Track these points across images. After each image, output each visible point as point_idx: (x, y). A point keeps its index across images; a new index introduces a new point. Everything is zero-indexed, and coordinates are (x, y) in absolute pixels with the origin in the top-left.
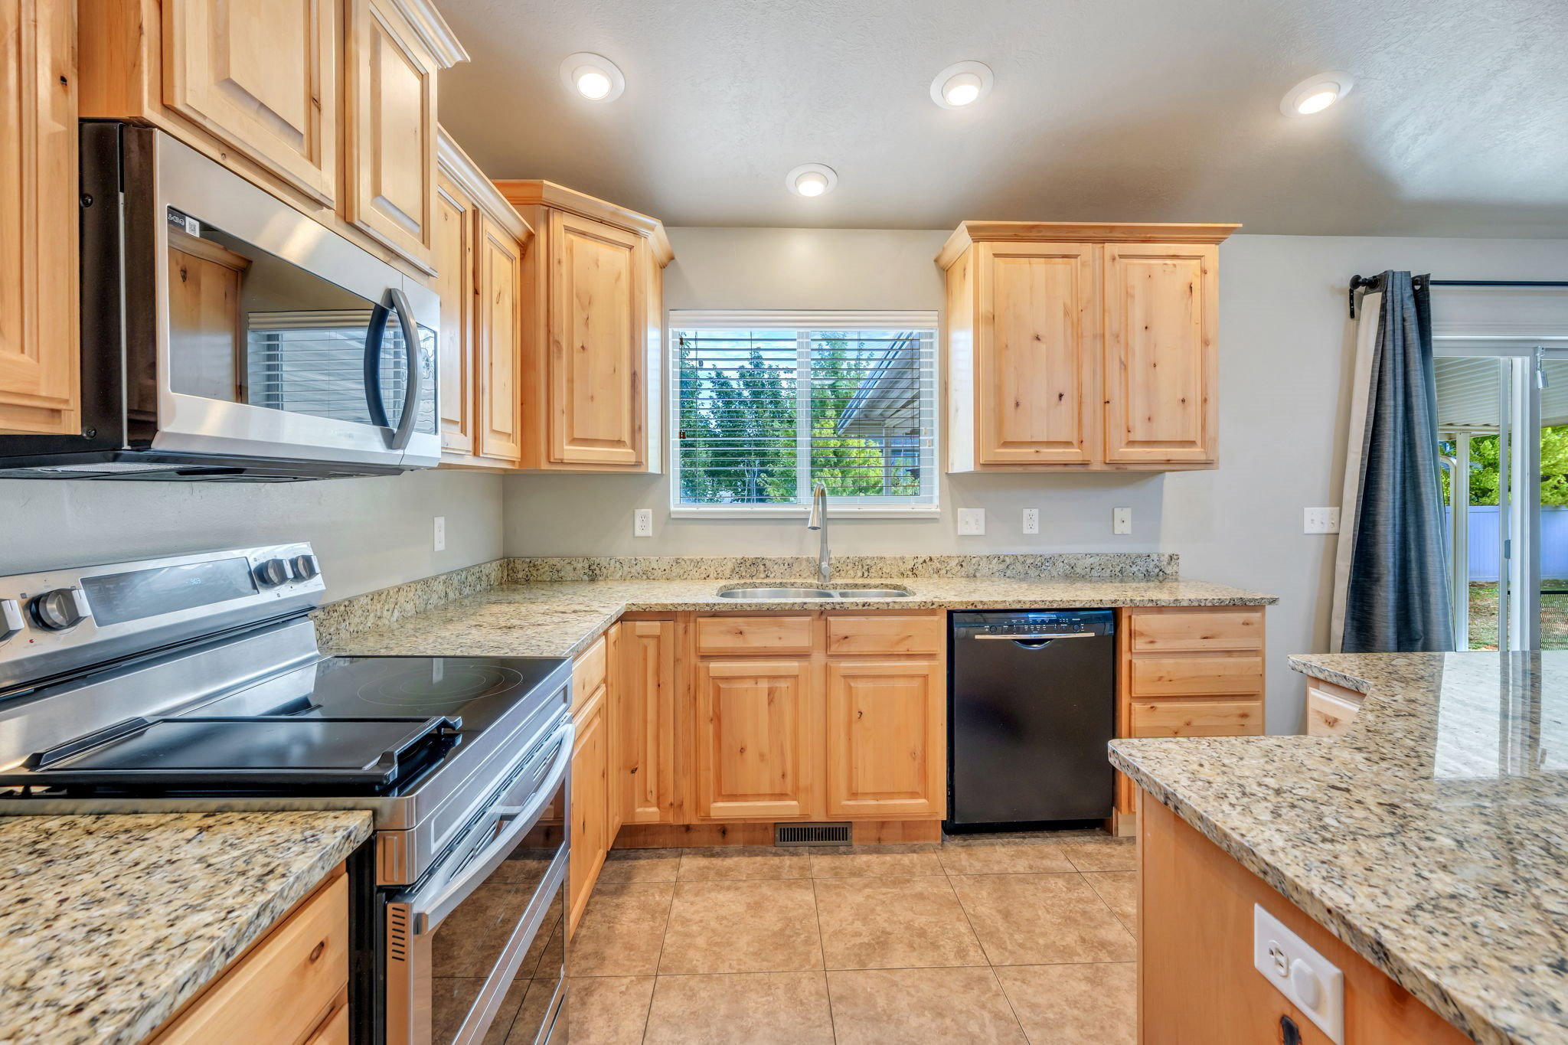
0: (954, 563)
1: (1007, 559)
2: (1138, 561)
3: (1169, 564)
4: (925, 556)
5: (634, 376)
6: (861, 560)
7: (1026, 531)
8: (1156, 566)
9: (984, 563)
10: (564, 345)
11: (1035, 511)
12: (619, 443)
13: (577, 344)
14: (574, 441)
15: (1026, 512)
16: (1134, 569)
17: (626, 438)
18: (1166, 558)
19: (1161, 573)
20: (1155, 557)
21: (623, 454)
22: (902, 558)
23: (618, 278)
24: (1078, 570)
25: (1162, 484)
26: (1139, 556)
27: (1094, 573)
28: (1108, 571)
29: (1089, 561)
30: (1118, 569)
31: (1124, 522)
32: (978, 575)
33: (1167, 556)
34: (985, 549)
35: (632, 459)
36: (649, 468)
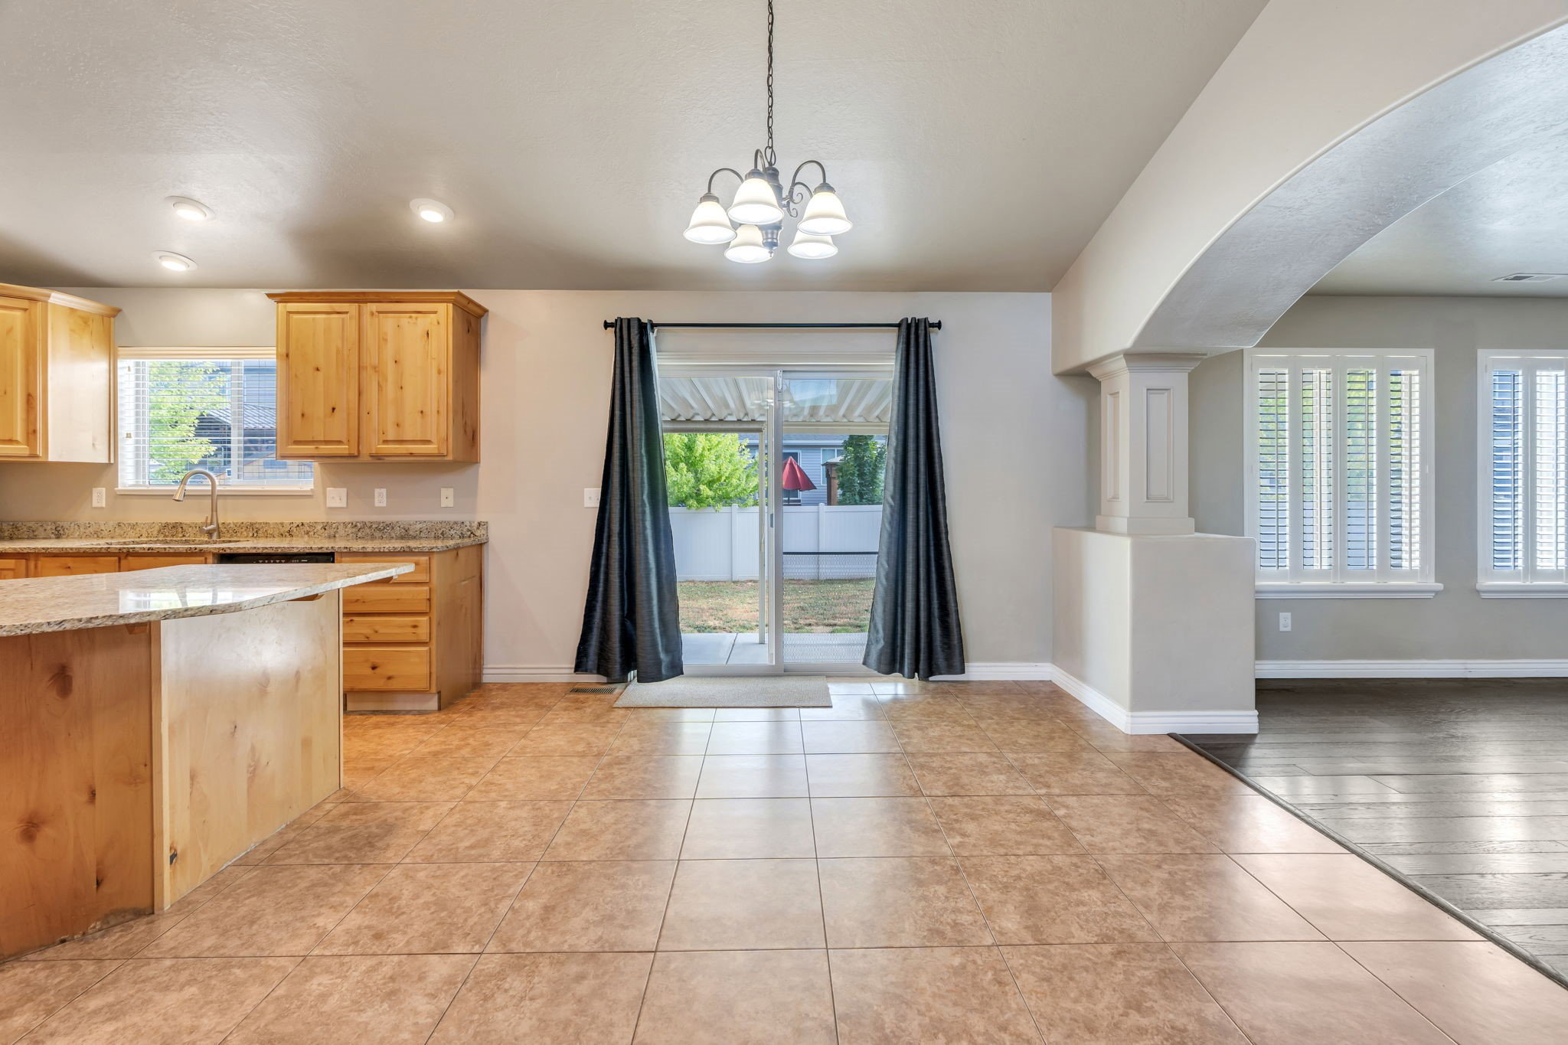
0: (319, 527)
1: (358, 524)
2: (455, 526)
3: (478, 528)
4: (298, 522)
5: (28, 395)
7: (377, 504)
8: (469, 530)
9: (341, 527)
11: (384, 491)
12: (10, 441)
15: (377, 491)
16: (452, 532)
18: (475, 524)
19: (472, 535)
20: (468, 524)
22: (282, 524)
24: (411, 533)
25: (478, 470)
26: (456, 523)
27: (422, 535)
28: (433, 533)
29: (418, 526)
30: (440, 532)
31: (447, 497)
32: (337, 535)
33: (476, 523)
34: (346, 518)
35: (27, 453)
36: (52, 458)
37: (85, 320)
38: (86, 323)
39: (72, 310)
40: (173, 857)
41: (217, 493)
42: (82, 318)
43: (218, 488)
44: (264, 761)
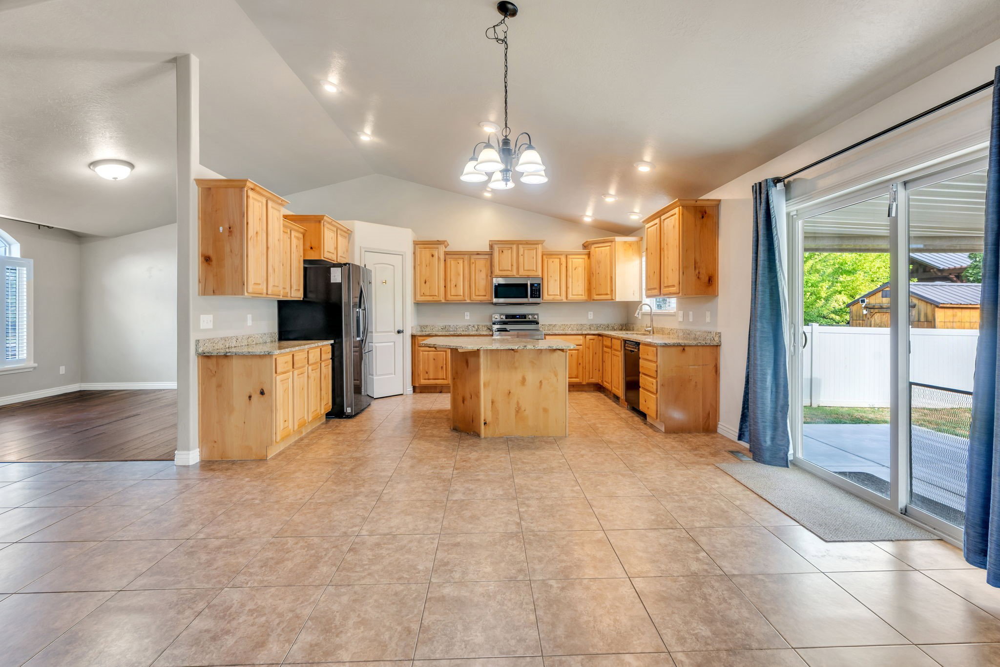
0: (675, 331)
1: (684, 330)
2: (709, 334)
3: (718, 335)
5: (611, 277)
6: (662, 328)
7: (690, 320)
8: (715, 336)
10: (594, 273)
12: (607, 294)
13: (597, 273)
14: (597, 295)
15: (691, 313)
16: (708, 338)
17: (609, 293)
19: (714, 340)
21: (609, 297)
23: (607, 254)
24: (697, 337)
25: (718, 300)
27: (700, 338)
29: (698, 333)
30: (705, 337)
31: (708, 316)
33: (717, 332)
34: (683, 327)
35: (610, 298)
36: (617, 300)
37: (630, 244)
38: (630, 246)
39: (625, 242)
40: (485, 424)
41: (652, 313)
42: (628, 244)
43: (653, 311)
44: (523, 409)
